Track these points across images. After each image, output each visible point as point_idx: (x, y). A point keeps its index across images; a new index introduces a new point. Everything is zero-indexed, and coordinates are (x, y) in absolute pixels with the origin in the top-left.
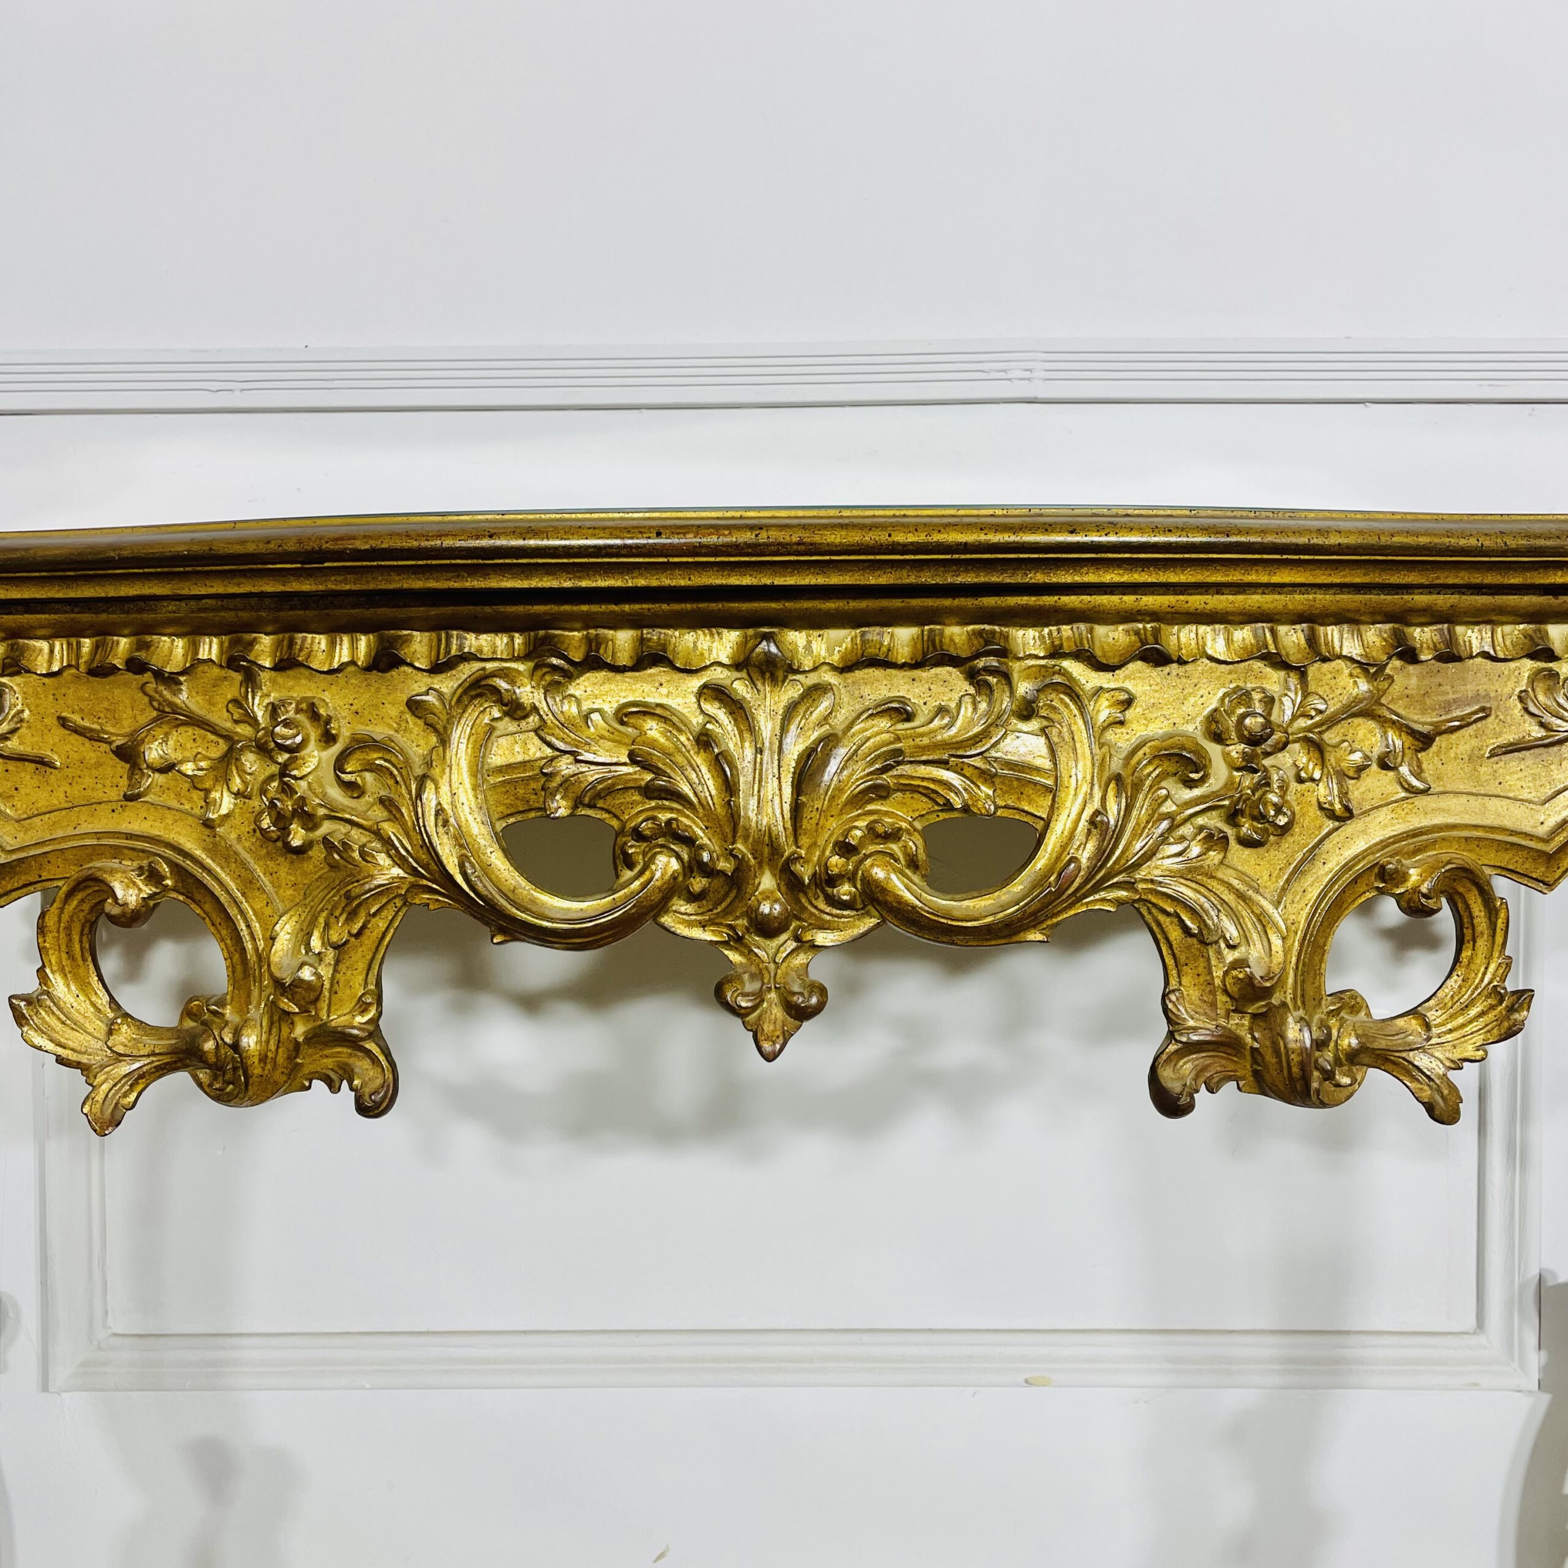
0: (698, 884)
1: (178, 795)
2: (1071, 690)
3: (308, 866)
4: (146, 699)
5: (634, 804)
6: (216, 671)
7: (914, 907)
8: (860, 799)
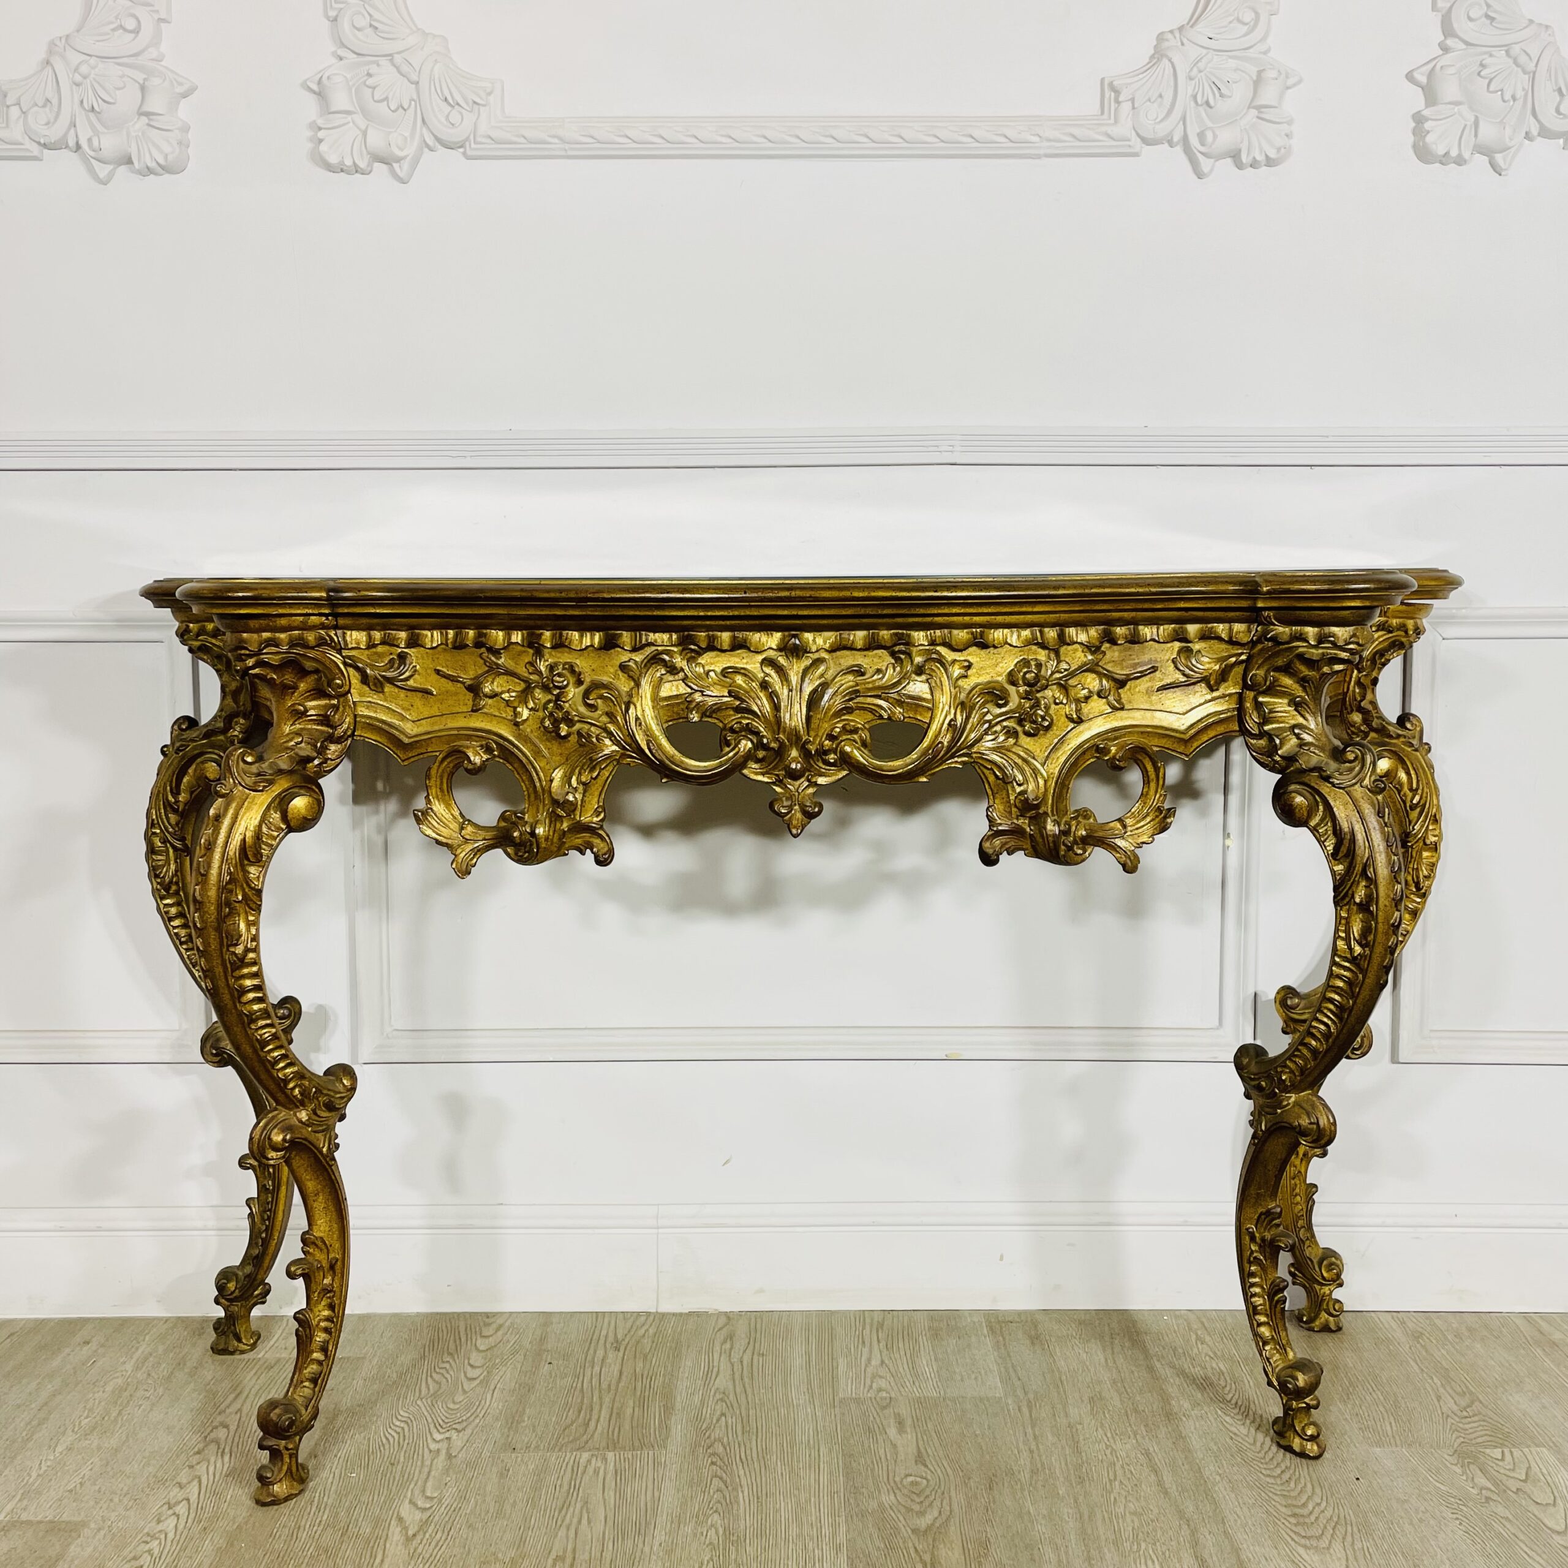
0: (761, 754)
1: (499, 709)
2: (941, 661)
3: (568, 745)
4: (482, 661)
5: (730, 716)
6: (520, 648)
7: (865, 765)
8: (839, 714)
